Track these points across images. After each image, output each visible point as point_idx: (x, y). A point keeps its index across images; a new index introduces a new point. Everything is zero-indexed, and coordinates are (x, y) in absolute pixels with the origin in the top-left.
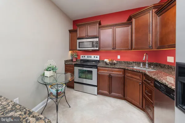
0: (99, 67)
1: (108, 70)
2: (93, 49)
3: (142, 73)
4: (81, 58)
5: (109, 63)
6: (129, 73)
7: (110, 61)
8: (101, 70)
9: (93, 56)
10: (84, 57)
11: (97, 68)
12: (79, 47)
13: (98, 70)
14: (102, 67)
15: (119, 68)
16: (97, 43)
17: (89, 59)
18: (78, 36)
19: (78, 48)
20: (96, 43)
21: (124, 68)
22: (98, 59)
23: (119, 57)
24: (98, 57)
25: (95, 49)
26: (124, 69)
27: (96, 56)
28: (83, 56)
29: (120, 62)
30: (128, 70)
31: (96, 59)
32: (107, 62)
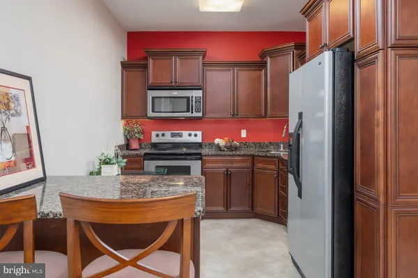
0: (206, 155)
1: (223, 162)
2: (189, 114)
3: (277, 157)
4: (154, 139)
5: (225, 147)
6: (260, 162)
7: (226, 142)
8: (209, 162)
9: (185, 133)
10: (163, 135)
11: (201, 159)
12: (153, 111)
13: (204, 162)
14: (212, 155)
15: (243, 155)
16: (200, 102)
17: (177, 140)
18: (151, 81)
19: (150, 114)
20: (196, 102)
21: (252, 153)
22: (199, 139)
23: (244, 134)
24: (199, 133)
25: (195, 114)
26: (253, 156)
27: (193, 133)
28: (160, 133)
29: (245, 144)
30: (258, 156)
31: (193, 139)
32: (221, 144)
